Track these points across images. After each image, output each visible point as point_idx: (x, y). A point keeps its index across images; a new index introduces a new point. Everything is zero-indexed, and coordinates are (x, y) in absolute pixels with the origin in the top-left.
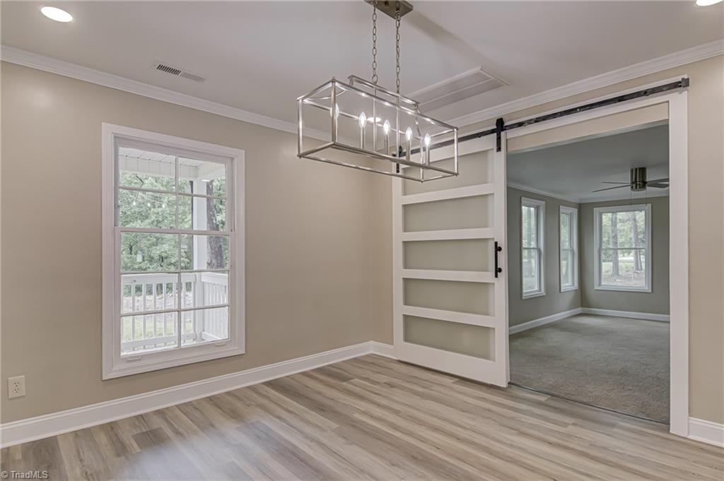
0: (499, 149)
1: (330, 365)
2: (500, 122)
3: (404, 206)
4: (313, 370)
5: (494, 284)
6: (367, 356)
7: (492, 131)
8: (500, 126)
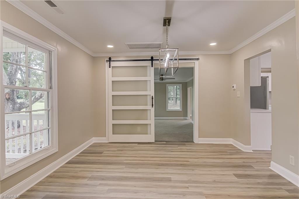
0: (152, 66)
1: (84, 150)
2: (152, 58)
3: (113, 81)
4: (80, 153)
5: (150, 110)
6: (93, 144)
7: (150, 60)
8: (152, 59)
